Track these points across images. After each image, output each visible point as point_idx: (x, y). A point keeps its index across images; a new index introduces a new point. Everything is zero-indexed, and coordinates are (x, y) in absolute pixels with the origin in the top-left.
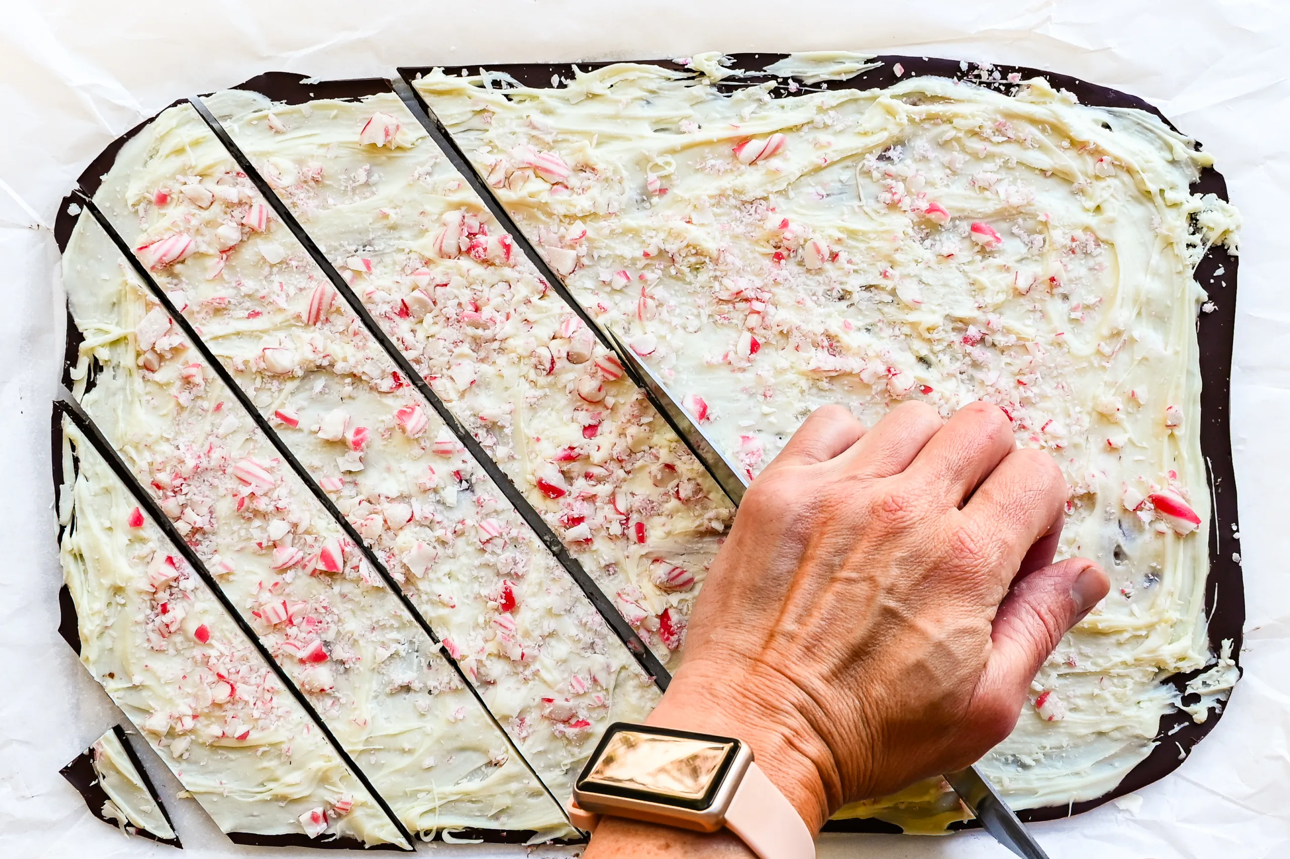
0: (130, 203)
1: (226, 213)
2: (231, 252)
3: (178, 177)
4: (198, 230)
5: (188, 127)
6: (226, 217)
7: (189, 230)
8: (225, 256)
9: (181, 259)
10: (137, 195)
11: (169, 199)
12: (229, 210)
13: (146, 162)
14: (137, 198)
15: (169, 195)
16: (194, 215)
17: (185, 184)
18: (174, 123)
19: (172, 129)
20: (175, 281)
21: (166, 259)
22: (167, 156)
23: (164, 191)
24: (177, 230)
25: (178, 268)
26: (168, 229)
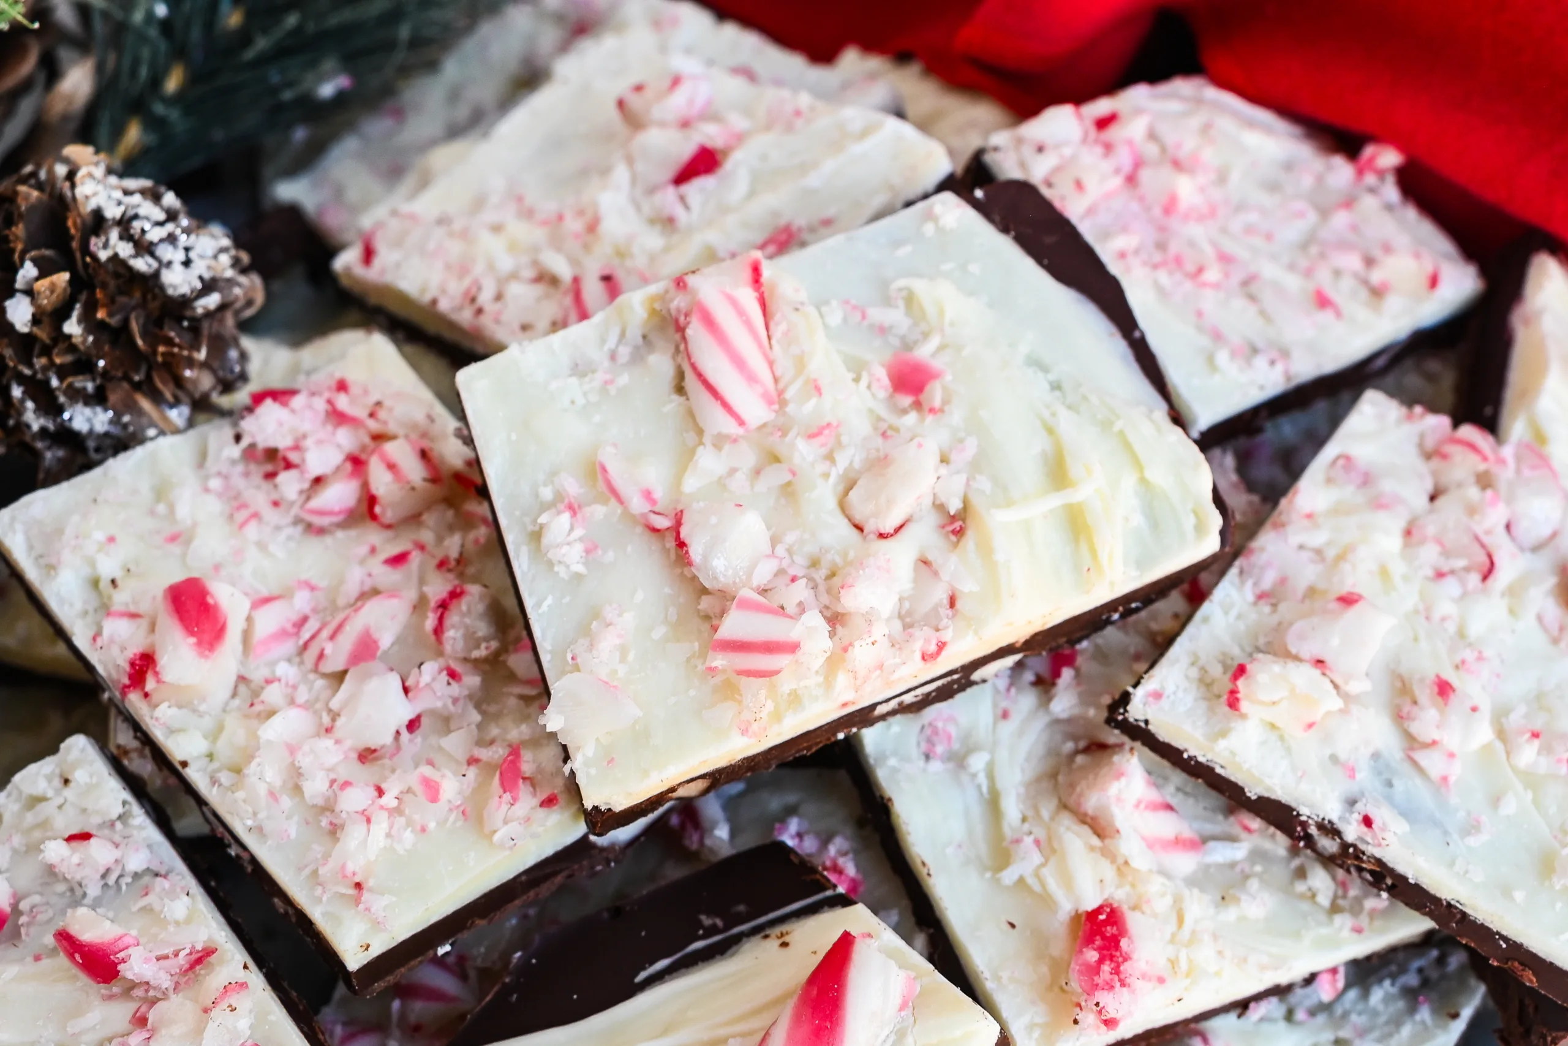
0: (919, 286)
1: (814, 564)
2: (671, 544)
3: (971, 446)
4: (776, 459)
5: (1138, 520)
6: (801, 560)
7: (784, 431)
8: (662, 523)
9: (690, 381)
10: (941, 313)
11: (906, 400)
12: (820, 575)
13: (1044, 369)
14: (930, 310)
15: (918, 405)
16: (830, 458)
17: (944, 460)
18: (1159, 476)
19: (1137, 463)
20: (624, 352)
21: (695, 331)
22: (1050, 431)
23: (935, 393)
24: (788, 395)
25: (661, 363)
26: (800, 363)
